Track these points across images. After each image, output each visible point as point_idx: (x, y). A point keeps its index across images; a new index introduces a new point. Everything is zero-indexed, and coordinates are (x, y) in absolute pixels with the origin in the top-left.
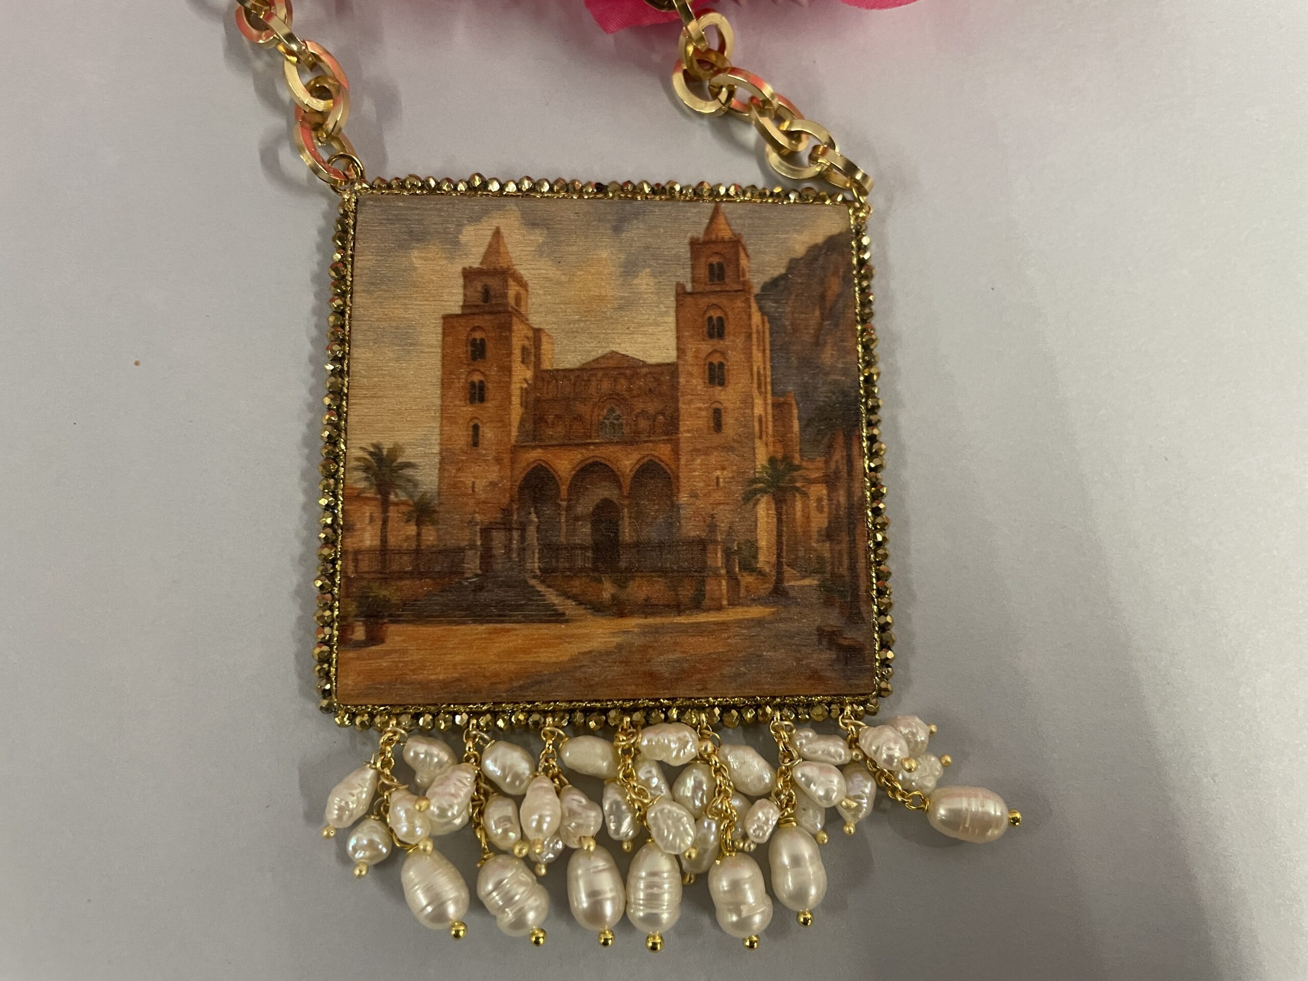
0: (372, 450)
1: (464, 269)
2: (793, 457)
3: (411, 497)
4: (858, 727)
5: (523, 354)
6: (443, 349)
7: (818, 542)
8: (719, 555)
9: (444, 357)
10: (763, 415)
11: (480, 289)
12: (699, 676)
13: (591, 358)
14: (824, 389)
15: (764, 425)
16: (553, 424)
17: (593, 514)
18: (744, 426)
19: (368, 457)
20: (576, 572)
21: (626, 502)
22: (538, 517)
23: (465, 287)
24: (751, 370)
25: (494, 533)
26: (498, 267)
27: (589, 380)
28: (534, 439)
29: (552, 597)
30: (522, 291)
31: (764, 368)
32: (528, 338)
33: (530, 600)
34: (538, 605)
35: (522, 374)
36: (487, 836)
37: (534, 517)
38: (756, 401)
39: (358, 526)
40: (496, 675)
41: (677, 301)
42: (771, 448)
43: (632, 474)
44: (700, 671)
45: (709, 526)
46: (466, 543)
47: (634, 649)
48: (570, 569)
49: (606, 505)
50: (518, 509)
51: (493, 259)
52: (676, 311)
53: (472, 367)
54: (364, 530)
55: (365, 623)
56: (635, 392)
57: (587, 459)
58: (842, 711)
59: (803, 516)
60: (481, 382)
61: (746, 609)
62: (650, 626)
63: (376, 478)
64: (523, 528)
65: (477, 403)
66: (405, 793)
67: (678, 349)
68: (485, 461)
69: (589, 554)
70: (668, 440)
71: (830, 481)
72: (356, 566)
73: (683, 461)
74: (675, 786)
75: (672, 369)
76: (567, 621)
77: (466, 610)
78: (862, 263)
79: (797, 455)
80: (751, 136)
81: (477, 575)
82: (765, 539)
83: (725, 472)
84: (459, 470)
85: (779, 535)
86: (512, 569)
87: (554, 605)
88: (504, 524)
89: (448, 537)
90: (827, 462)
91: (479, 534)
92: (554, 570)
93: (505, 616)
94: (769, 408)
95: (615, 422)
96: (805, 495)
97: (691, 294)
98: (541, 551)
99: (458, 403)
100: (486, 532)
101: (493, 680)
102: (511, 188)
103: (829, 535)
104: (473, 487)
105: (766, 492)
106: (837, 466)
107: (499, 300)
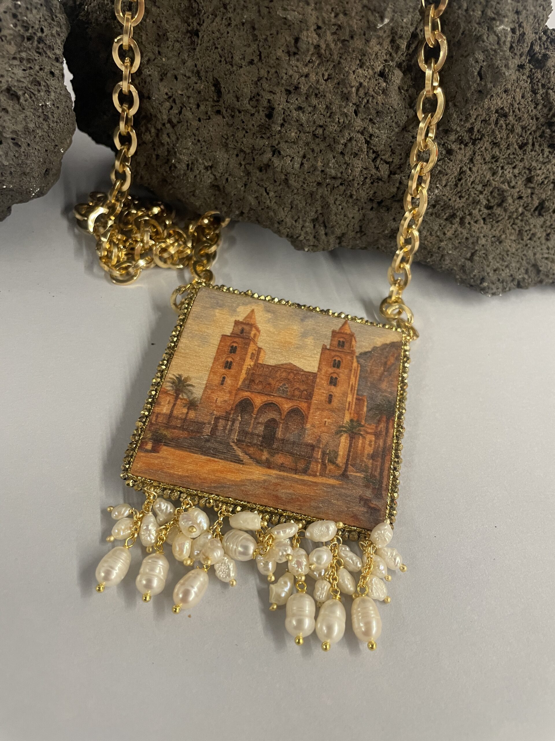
0: (178, 376)
1: (236, 321)
2: (361, 421)
3: (189, 398)
5: (251, 355)
6: (219, 346)
7: (367, 459)
8: (320, 453)
9: (218, 349)
10: (351, 401)
11: (240, 329)
12: (299, 503)
13: (280, 363)
14: (381, 397)
15: (351, 406)
16: (257, 384)
17: (266, 423)
18: (341, 404)
19: (175, 378)
20: (252, 445)
21: (282, 422)
22: (241, 418)
23: (234, 326)
24: (349, 384)
25: (221, 420)
26: (250, 323)
27: (277, 371)
28: (248, 388)
29: (239, 453)
30: (258, 333)
31: (355, 384)
32: (255, 350)
33: (229, 451)
34: (232, 454)
35: (249, 363)
37: (239, 418)
38: (349, 395)
39: (162, 404)
40: (205, 479)
41: (322, 351)
42: (352, 415)
43: (287, 411)
44: (300, 501)
45: (317, 440)
46: (207, 421)
47: (271, 484)
48: (250, 443)
49: (273, 420)
50: (234, 413)
51: (249, 319)
52: (321, 354)
53: (228, 356)
54: (164, 406)
55: (153, 443)
56: (296, 380)
57: (270, 400)
59: (362, 446)
60: (231, 362)
61: (328, 479)
62: (281, 475)
63: (176, 387)
64: (233, 422)
65: (227, 369)
67: (319, 368)
68: (224, 391)
69: (260, 439)
70: (307, 402)
71: (377, 435)
72: (156, 419)
73: (311, 411)
75: (315, 375)
76: (243, 464)
77: (200, 448)
78: (405, 356)
79: (364, 421)
81: (208, 435)
82: (342, 451)
84: (212, 392)
85: (349, 451)
86: (224, 436)
87: (239, 456)
88: (226, 418)
89: (199, 417)
90: (376, 427)
91: (213, 419)
92: (243, 441)
93: (216, 455)
94: (354, 400)
95: (285, 389)
96: (364, 438)
97: (328, 349)
98: (239, 432)
99: (219, 367)
100: (217, 419)
101: (203, 481)
102: (263, 298)
103: (373, 457)
104: (216, 400)
105: (346, 433)
106: (381, 430)
107: (247, 334)
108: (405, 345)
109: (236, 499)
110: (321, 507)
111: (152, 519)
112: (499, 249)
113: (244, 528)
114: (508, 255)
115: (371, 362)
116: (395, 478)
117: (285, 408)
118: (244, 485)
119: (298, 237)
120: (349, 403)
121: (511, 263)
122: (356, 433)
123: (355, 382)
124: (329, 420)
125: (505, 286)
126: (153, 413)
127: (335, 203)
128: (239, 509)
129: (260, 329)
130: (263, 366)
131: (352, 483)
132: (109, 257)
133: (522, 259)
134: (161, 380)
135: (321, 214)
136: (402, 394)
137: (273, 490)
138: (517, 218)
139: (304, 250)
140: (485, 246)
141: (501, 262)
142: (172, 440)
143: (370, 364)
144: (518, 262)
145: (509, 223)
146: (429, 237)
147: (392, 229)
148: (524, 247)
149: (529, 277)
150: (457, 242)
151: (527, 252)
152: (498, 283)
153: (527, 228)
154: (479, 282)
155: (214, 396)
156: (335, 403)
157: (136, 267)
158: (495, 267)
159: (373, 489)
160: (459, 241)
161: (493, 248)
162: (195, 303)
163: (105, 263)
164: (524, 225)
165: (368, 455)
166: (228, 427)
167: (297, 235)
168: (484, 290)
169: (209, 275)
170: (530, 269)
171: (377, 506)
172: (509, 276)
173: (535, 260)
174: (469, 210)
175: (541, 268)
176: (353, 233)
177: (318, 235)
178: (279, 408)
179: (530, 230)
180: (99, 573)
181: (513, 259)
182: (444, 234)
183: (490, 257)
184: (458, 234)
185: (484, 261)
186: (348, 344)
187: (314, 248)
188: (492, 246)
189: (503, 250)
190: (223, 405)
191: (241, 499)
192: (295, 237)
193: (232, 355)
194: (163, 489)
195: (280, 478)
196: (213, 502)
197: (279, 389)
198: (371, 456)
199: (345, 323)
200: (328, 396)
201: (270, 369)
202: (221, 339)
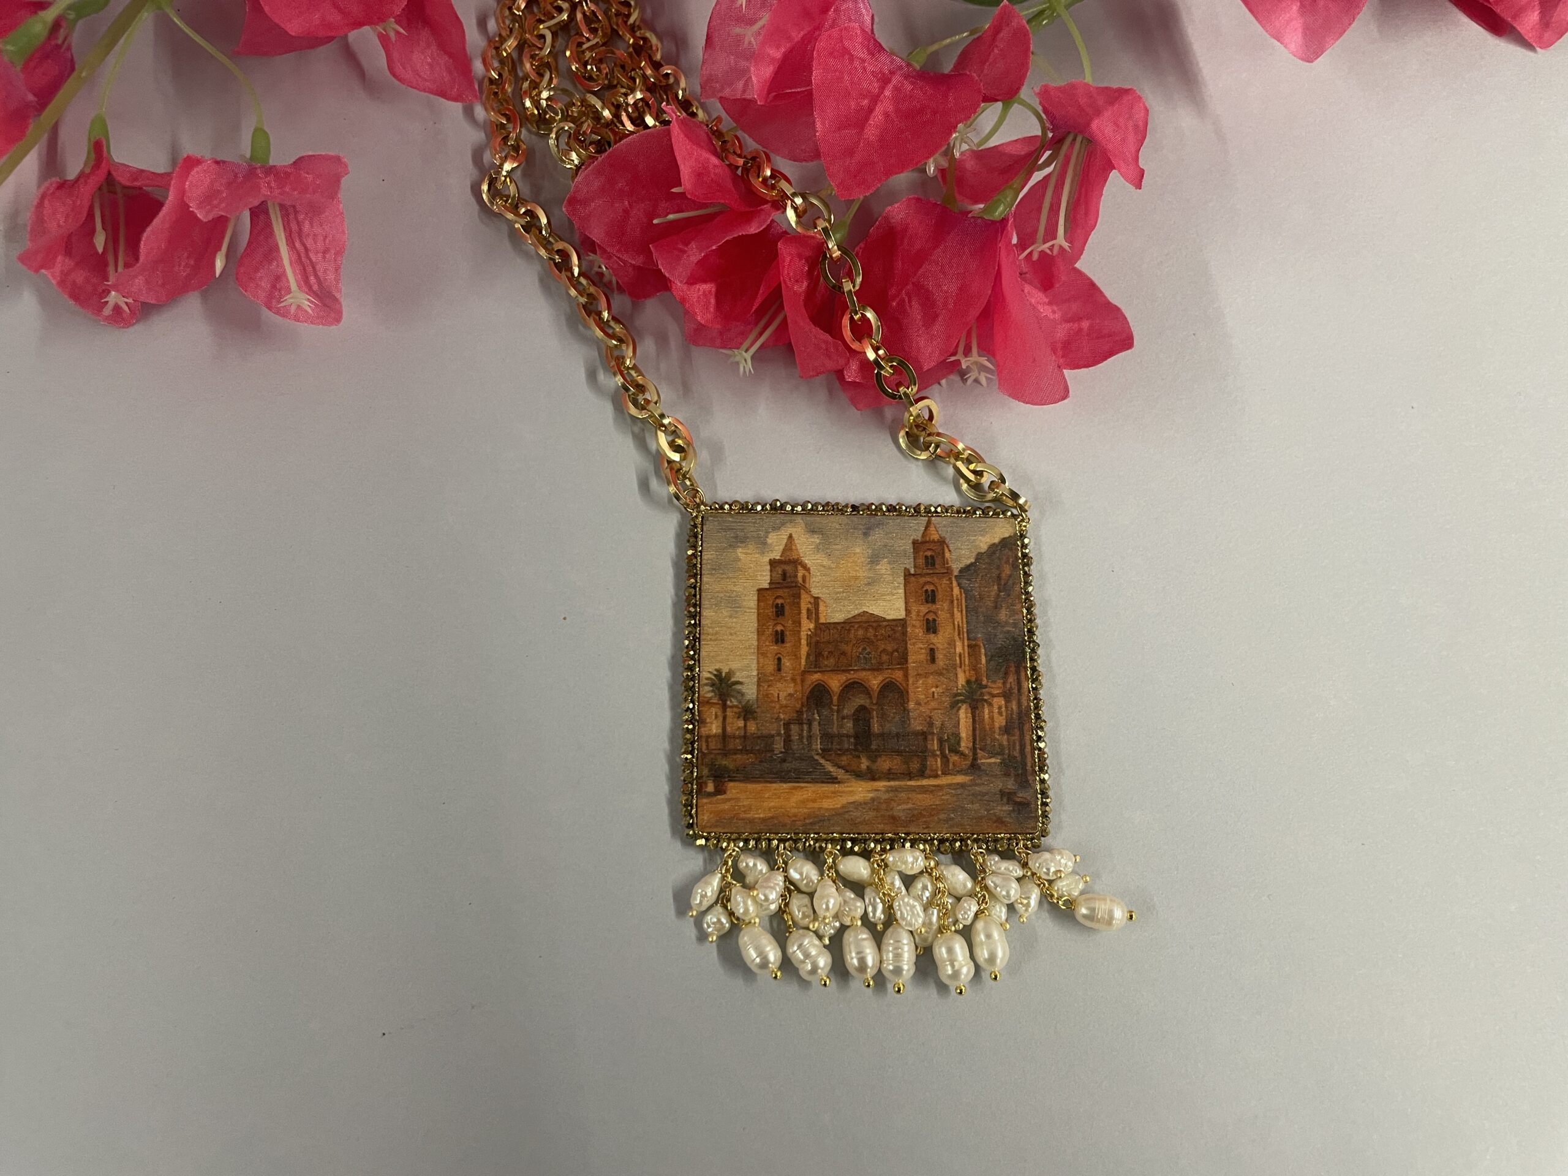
0: (715, 673)
2: (982, 680)
3: (740, 702)
4: (1028, 854)
5: (808, 613)
6: (758, 610)
7: (999, 735)
8: (935, 742)
9: (758, 614)
10: (962, 652)
11: (780, 572)
12: (924, 820)
13: (850, 616)
14: (1001, 636)
15: (963, 659)
16: (827, 657)
17: (854, 714)
18: (950, 659)
19: (713, 677)
20: (844, 752)
21: (875, 707)
22: (819, 716)
23: (771, 571)
24: (954, 624)
25: (792, 726)
26: (791, 558)
27: (849, 630)
28: (815, 667)
29: (830, 767)
30: (807, 574)
31: (962, 622)
32: (810, 602)
33: (815, 768)
34: (821, 772)
35: (807, 626)
36: (792, 919)
37: (817, 716)
38: (957, 643)
39: (708, 720)
40: (795, 816)
41: (905, 579)
42: (967, 673)
43: (878, 689)
44: (924, 816)
46: (775, 732)
47: (882, 801)
48: (840, 750)
49: (862, 708)
50: (807, 711)
51: (788, 553)
52: (905, 586)
53: (776, 622)
54: (711, 723)
55: (714, 781)
56: (879, 637)
57: (850, 679)
58: (1017, 844)
59: (989, 718)
60: (782, 631)
61: (953, 777)
62: (890, 787)
63: (719, 690)
64: (810, 725)
65: (779, 644)
66: (740, 888)
67: (906, 610)
68: (785, 680)
69: (852, 740)
70: (901, 668)
71: (1007, 696)
72: (707, 746)
73: (911, 682)
74: (910, 889)
75: (902, 623)
76: (839, 783)
77: (776, 774)
78: (1025, 556)
79: (985, 679)
80: (951, 471)
81: (781, 752)
82: (965, 732)
83: (938, 689)
84: (769, 686)
85: (974, 730)
86: (803, 749)
87: (831, 772)
88: (798, 720)
89: (763, 728)
90: (1004, 683)
91: (782, 727)
92: (830, 750)
93: (800, 778)
94: (966, 648)
95: (867, 656)
96: (990, 705)
97: (913, 575)
98: (822, 738)
99: (767, 644)
100: (787, 725)
101: (794, 819)
102: (799, 508)
103: (1007, 730)
104: (778, 697)
105: (965, 702)
106: (1011, 687)
107: (793, 579)
108: (1021, 537)
109: (842, 833)
110: (953, 818)
115: (978, 581)
116: (1042, 754)
117: (874, 685)
118: (850, 811)
120: (960, 656)
122: (977, 701)
123: (962, 618)
126: (700, 737)
128: (849, 844)
129: (808, 566)
130: (828, 626)
131: (987, 775)
134: (694, 683)
136: (1030, 621)
137: (887, 810)
142: (737, 770)
143: (977, 585)
155: (774, 691)
156: (941, 659)
159: (1015, 776)
162: (703, 544)
165: (1000, 728)
166: (805, 733)
171: (1025, 798)
178: (866, 688)
186: (940, 558)
190: (789, 702)
191: (848, 831)
193: (780, 620)
194: (746, 841)
195: (891, 791)
196: (814, 844)
197: (859, 657)
198: (1004, 729)
199: (929, 523)
200: (928, 651)
201: (839, 628)
202: (758, 597)
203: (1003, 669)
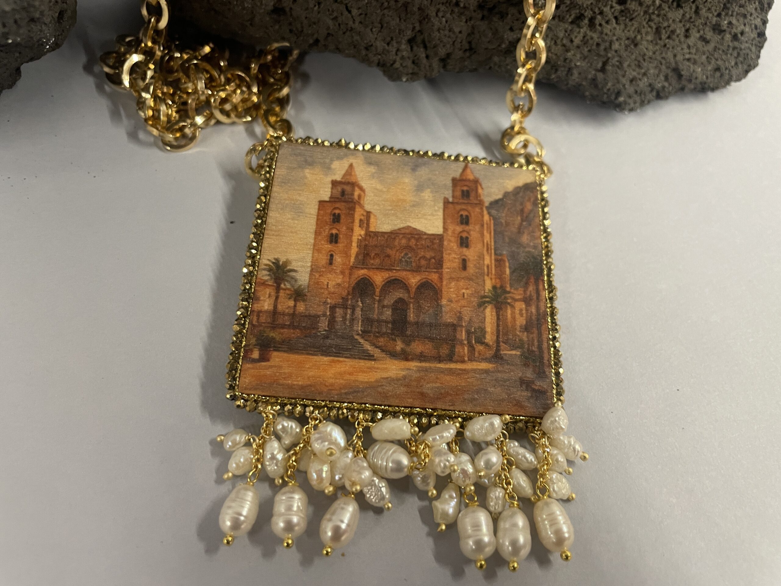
108: (540, 185)
109: (374, 405)
110: (477, 399)
111: (276, 444)
112: (634, 54)
113: (390, 438)
114: (644, 60)
115: (505, 212)
116: (557, 352)
117: (413, 283)
118: (381, 386)
119: (392, 65)
120: (488, 267)
121: (648, 69)
122: (502, 302)
123: (491, 238)
124: (468, 291)
125: (643, 99)
126: (252, 311)
127: (437, 15)
128: (380, 415)
129: (364, 188)
130: (376, 234)
131: (508, 364)
132: (156, 118)
133: (661, 64)
134: (254, 268)
135: (419, 31)
136: (547, 247)
137: (417, 387)
138: (653, 13)
139: (402, 81)
140: (618, 52)
141: (637, 69)
142: (283, 342)
143: (503, 215)
144: (656, 67)
145: (645, 20)
146: (554, 47)
147: (510, 42)
148: (662, 49)
149: (670, 84)
150: (586, 50)
151: (666, 53)
152: (635, 96)
153: (666, 24)
154: (613, 97)
155: (324, 280)
156: (471, 269)
157: (194, 125)
158: (631, 77)
159: (534, 367)
160: (589, 48)
161: (627, 53)
162: (277, 164)
163: (152, 126)
164: (661, 20)
165: (521, 327)
166: (348, 316)
167: (392, 62)
168: (619, 107)
169: (287, 127)
170: (670, 74)
171: (542, 387)
172: (647, 86)
173: (676, 63)
174: (599, 9)
175: (683, 73)
176: (461, 52)
177: (418, 59)
178: (405, 284)
179: (669, 27)
180: (224, 522)
181: (651, 65)
182: (572, 41)
183: (625, 65)
184: (588, 40)
185: (618, 70)
186: (474, 192)
187: (414, 76)
188: (626, 50)
189: (640, 54)
190: (337, 290)
191: (380, 403)
192: (389, 65)
193: (336, 225)
194: (283, 406)
195: (423, 371)
196: (347, 412)
197: (401, 260)
198: (524, 327)
199: (466, 167)
200: (461, 261)
201: (386, 236)
202: (319, 206)
203: (524, 280)
